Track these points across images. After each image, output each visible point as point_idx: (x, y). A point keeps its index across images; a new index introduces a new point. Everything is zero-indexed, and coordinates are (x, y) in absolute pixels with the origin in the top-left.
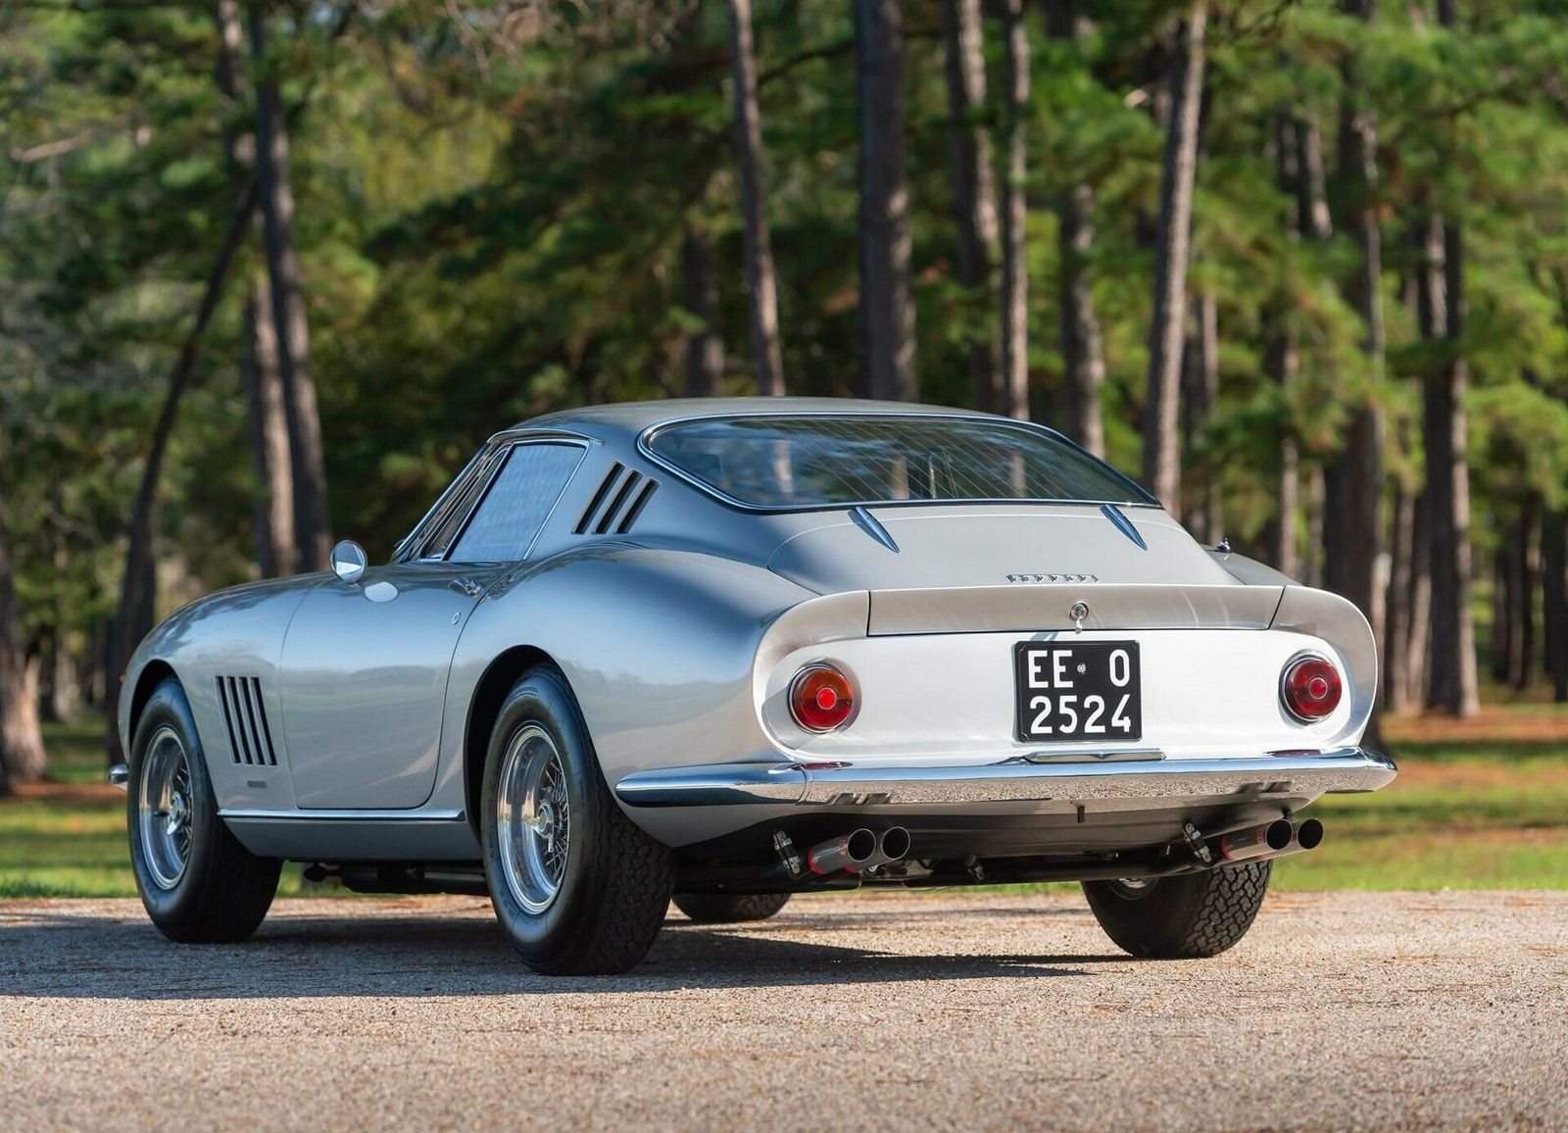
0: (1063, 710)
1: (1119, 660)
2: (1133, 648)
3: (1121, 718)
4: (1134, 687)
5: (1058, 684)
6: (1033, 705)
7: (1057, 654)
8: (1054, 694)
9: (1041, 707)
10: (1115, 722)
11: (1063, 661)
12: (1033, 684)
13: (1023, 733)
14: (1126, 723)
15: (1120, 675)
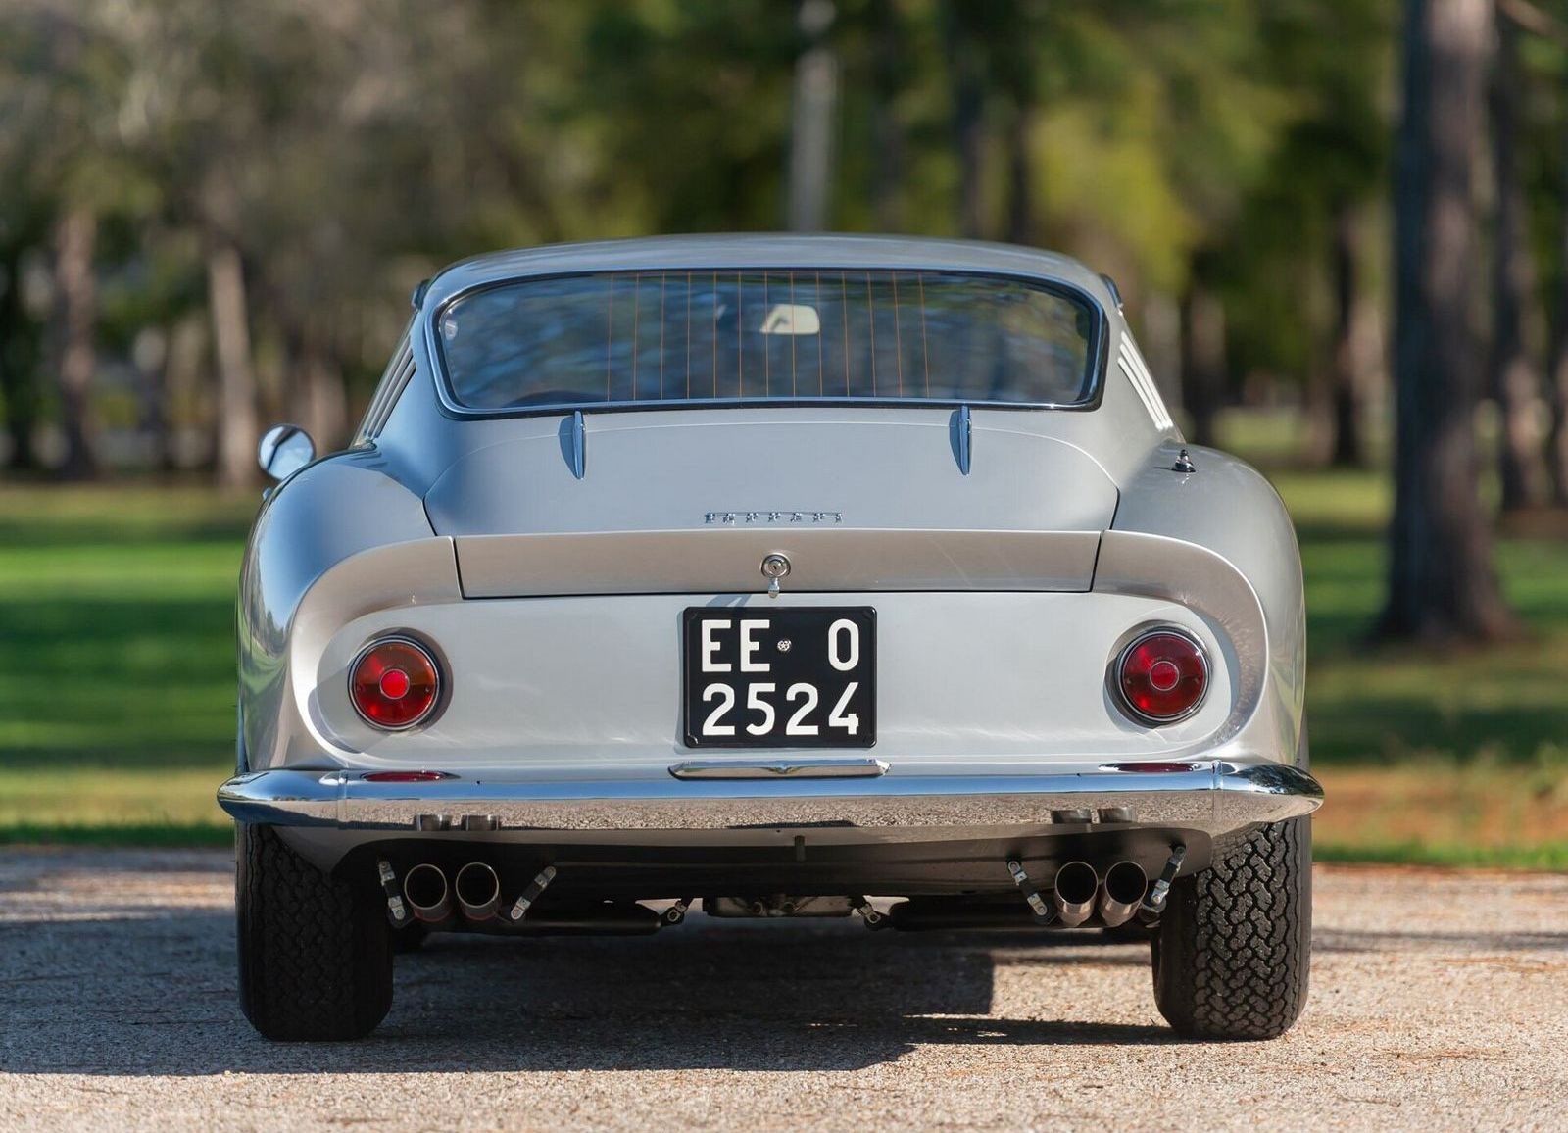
0: (753, 703)
1: (844, 635)
2: (866, 619)
3: (844, 715)
4: (866, 672)
5: (746, 666)
6: (707, 695)
7: (746, 626)
8: (740, 682)
9: (719, 698)
10: (835, 720)
11: (755, 635)
12: (708, 666)
13: (692, 736)
14: (852, 723)
15: (844, 655)
